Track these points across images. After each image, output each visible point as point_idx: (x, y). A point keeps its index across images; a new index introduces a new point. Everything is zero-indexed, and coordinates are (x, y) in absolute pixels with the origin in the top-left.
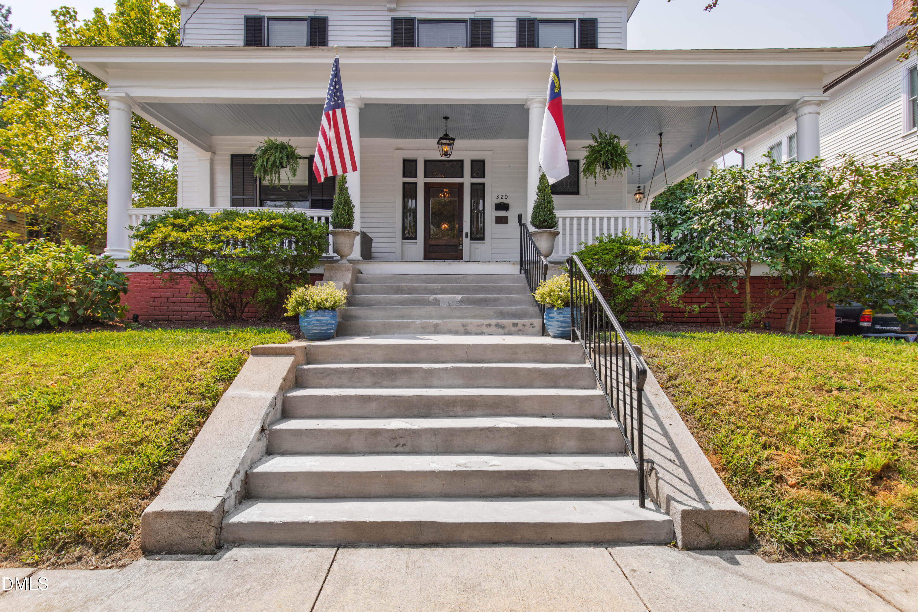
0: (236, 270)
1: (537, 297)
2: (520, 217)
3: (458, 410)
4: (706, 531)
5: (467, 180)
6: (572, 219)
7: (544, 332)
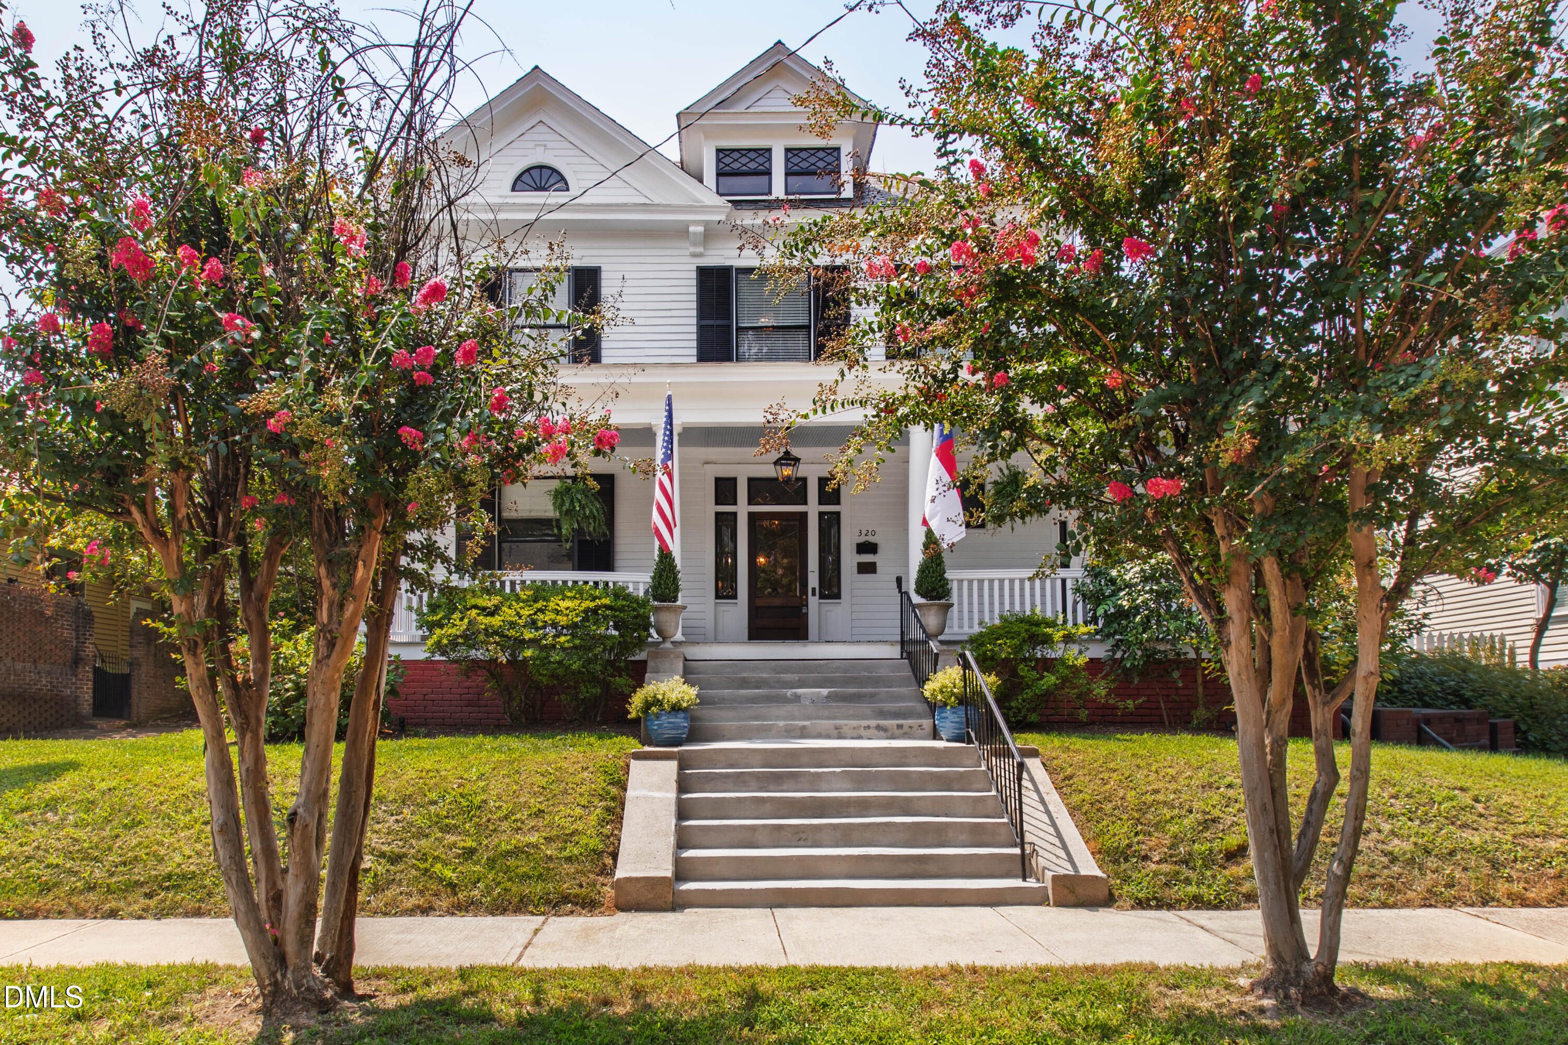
0: (560, 663)
1: (927, 694)
2: (899, 580)
3: (852, 810)
4: (1072, 892)
5: (813, 508)
6: (971, 582)
7: (935, 736)
